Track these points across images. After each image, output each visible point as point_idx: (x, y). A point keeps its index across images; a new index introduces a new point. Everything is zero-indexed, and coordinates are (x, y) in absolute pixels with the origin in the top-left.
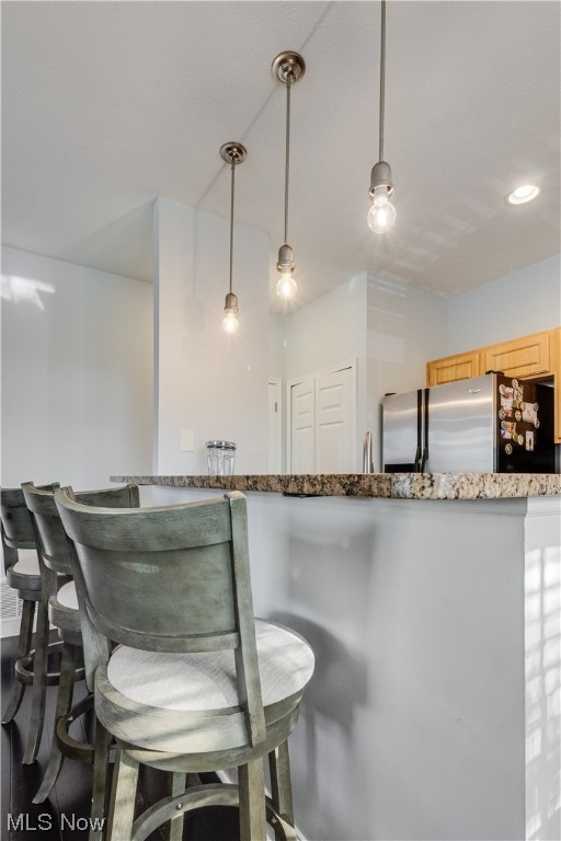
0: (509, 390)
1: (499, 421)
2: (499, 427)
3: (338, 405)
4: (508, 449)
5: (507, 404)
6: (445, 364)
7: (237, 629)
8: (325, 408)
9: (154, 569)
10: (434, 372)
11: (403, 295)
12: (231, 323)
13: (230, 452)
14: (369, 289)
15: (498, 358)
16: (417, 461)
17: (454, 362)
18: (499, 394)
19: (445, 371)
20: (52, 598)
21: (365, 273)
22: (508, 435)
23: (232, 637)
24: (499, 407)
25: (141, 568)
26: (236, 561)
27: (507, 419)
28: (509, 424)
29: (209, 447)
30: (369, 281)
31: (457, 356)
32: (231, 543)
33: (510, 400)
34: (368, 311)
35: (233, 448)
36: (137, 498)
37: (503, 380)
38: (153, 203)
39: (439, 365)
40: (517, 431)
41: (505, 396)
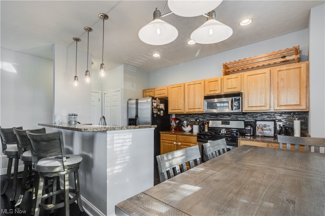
0: (155, 101)
1: (152, 109)
2: (152, 110)
3: (116, 101)
4: (155, 115)
5: (155, 105)
6: (147, 91)
7: (62, 152)
8: (113, 101)
9: (46, 143)
10: (144, 93)
11: (136, 72)
12: (76, 84)
13: (76, 116)
14: (124, 70)
15: (158, 91)
16: (135, 117)
17: (148, 91)
18: (152, 102)
19: (147, 93)
20: (21, 155)
21: (123, 65)
22: (155, 112)
23: (61, 153)
24: (152, 105)
25: (44, 143)
26: (61, 141)
27: (155, 108)
28: (155, 109)
29: (69, 115)
30: (124, 68)
31: (149, 89)
32: (60, 138)
33: (156, 103)
34: (124, 76)
35: (77, 115)
36: (45, 131)
37: (154, 98)
38: (53, 45)
39: (145, 91)
40: (158, 111)
41: (154, 103)
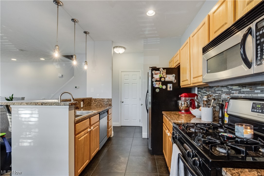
2: (152, 84)
4: (157, 90)
15: (175, 59)
21: (143, 40)
40: (163, 85)
41: (155, 74)
